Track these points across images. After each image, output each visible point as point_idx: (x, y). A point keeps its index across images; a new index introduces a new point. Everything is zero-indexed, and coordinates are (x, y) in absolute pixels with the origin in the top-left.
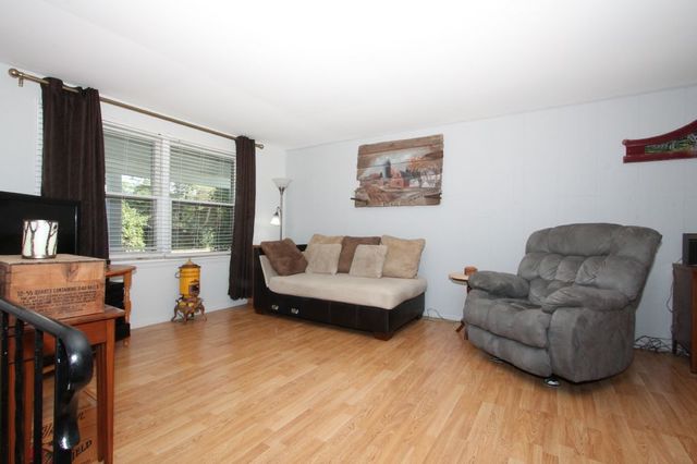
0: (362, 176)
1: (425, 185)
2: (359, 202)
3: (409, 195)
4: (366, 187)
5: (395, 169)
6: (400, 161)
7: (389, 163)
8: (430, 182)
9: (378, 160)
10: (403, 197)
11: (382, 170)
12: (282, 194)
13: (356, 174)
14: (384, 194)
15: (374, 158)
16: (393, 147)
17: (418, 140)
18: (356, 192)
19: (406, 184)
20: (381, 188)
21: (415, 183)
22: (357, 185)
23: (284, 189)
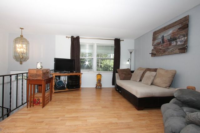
0: (154, 44)
1: (179, 43)
2: (153, 55)
3: (171, 49)
4: (155, 48)
5: (166, 39)
6: (167, 34)
7: (163, 37)
8: (181, 42)
9: (159, 36)
10: (169, 51)
11: (160, 40)
12: (131, 54)
13: (152, 44)
14: (161, 50)
15: (158, 36)
16: (165, 29)
17: (176, 22)
18: (152, 51)
19: (170, 44)
20: (160, 47)
21: (174, 43)
22: (152, 48)
23: (131, 53)
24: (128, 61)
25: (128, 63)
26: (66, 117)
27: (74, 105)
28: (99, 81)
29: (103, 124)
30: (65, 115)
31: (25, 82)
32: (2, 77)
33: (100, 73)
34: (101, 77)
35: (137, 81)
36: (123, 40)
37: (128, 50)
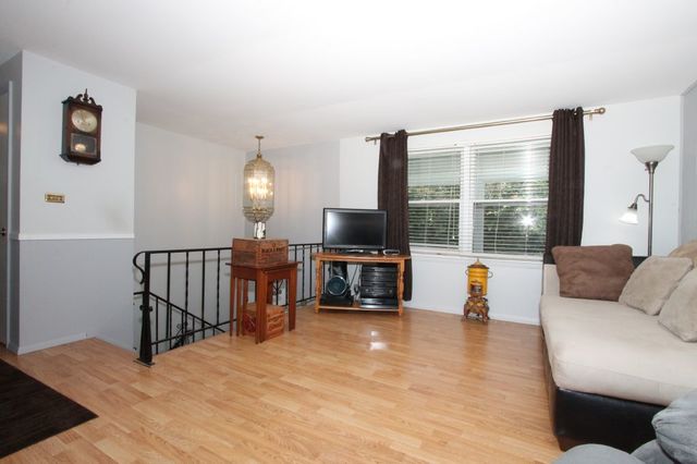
12: (652, 173)
23: (651, 166)
24: (634, 207)
25: (631, 217)
26: (282, 382)
27: (335, 356)
28: (476, 293)
29: (353, 437)
30: (282, 376)
31: (226, 270)
32: (167, 254)
33: (483, 262)
34: (486, 277)
35: (645, 312)
36: (600, 112)
37: (632, 152)
